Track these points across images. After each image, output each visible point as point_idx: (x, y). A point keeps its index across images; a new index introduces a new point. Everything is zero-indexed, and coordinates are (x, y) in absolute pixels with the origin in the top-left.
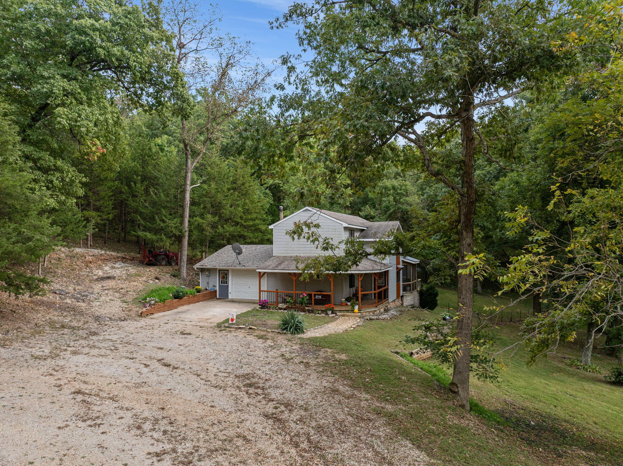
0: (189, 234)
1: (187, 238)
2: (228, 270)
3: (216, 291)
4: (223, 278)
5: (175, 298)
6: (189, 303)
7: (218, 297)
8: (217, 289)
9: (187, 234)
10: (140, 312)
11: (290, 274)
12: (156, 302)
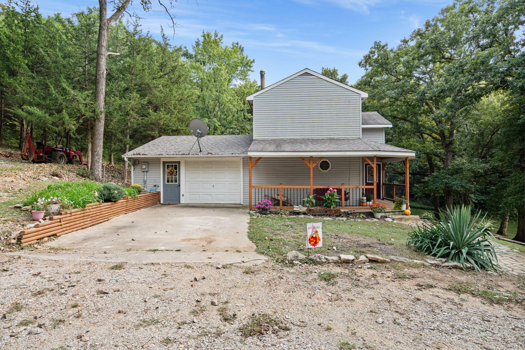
0: (106, 116)
1: (103, 122)
2: (179, 163)
3: (159, 193)
4: (171, 173)
5: (106, 201)
6: (127, 210)
7: (162, 202)
8: (161, 190)
9: (103, 116)
10: (15, 234)
11: (302, 158)
12: (63, 207)
